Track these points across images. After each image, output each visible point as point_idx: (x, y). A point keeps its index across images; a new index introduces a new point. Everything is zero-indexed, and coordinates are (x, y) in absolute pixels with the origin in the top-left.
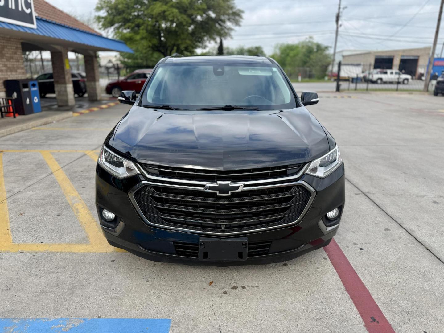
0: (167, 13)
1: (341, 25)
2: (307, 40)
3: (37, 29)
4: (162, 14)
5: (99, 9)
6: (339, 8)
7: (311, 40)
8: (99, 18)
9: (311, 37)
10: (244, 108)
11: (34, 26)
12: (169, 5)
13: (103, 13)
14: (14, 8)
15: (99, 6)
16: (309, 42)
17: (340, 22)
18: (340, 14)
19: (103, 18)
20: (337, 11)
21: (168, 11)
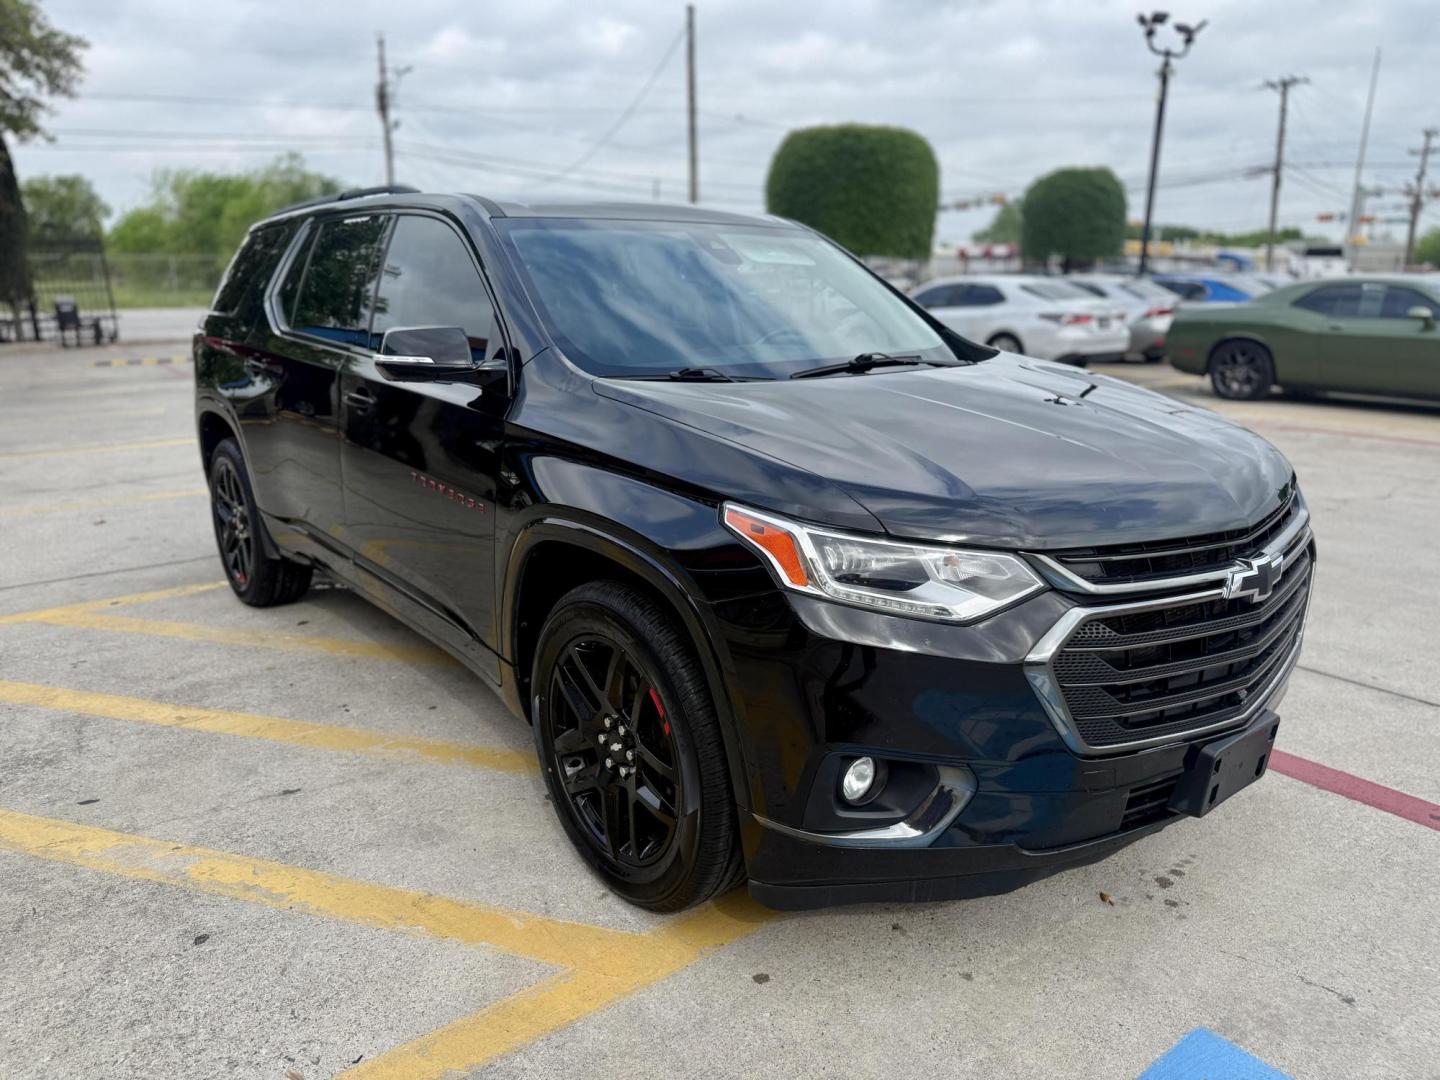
1: (397, 124)
2: (283, 166)
6: (383, 70)
7: (295, 164)
9: (293, 156)
10: (905, 360)
16: (290, 170)
17: (393, 115)
18: (390, 89)
20: (376, 79)
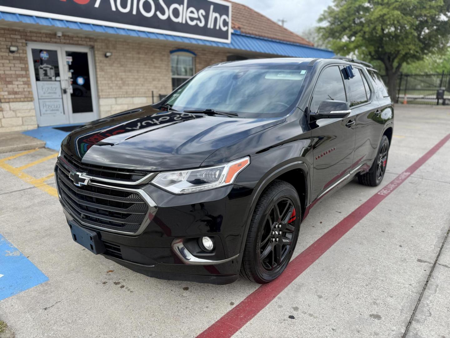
0: (385, 17)
3: (231, 43)
4: (381, 19)
5: (321, 20)
8: (319, 30)
11: (228, 41)
12: (391, 7)
13: (325, 24)
14: (212, 27)
15: (322, 17)
19: (324, 28)
21: (388, 14)
